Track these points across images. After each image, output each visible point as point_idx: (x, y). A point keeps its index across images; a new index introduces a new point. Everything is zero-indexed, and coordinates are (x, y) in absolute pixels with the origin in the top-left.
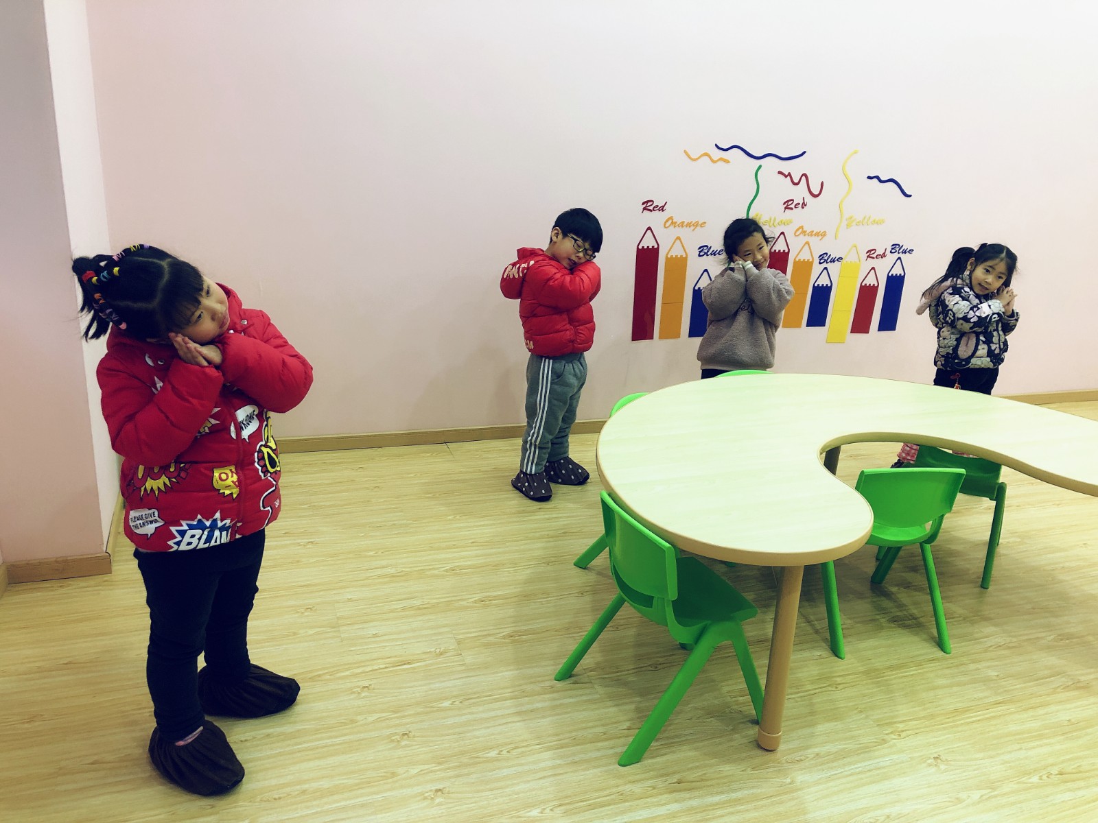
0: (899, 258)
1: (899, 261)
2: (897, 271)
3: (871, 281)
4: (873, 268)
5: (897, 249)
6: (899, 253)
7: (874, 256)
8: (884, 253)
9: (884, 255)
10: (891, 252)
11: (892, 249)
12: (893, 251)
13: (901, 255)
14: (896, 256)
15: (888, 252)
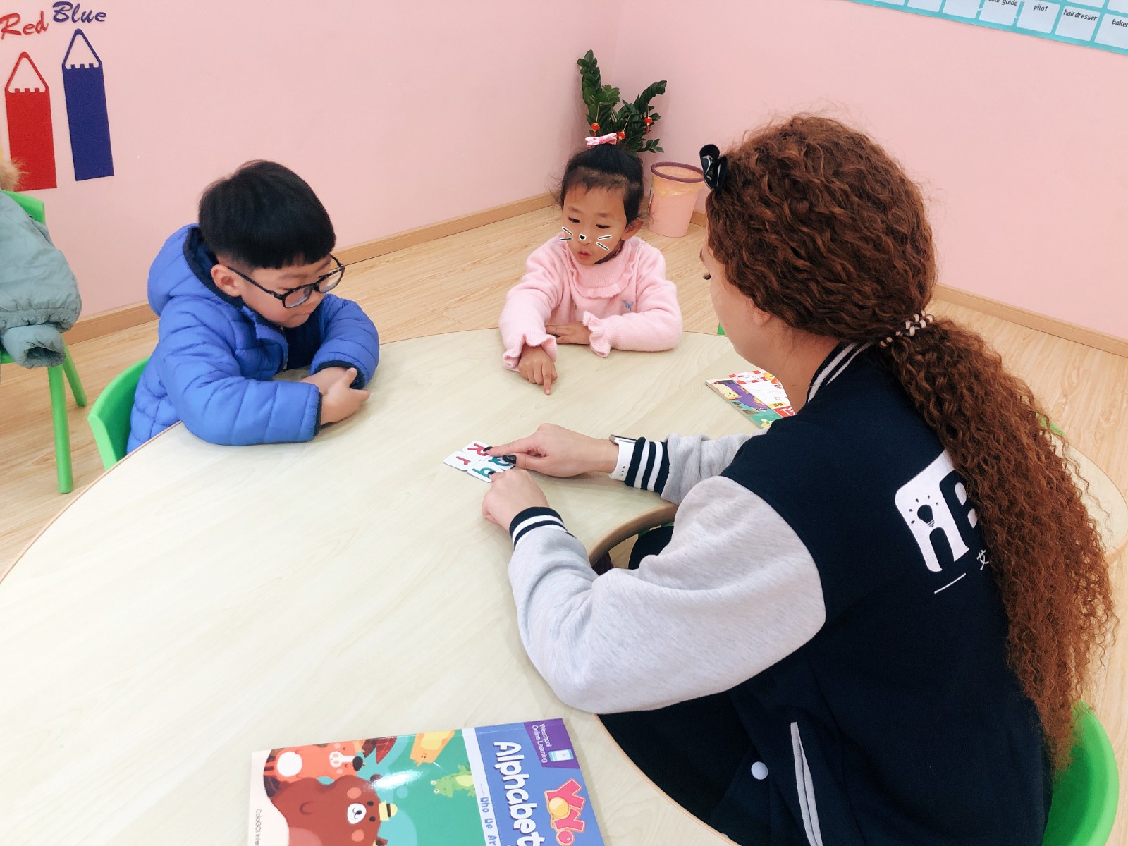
0: (78, 32)
1: (79, 37)
2: (81, 58)
3: (26, 81)
4: (24, 55)
5: (70, 14)
6: (74, 21)
7: (19, 28)
8: (41, 22)
9: (41, 27)
10: (55, 19)
11: (57, 12)
12: (60, 16)
13: (80, 25)
14: (70, 27)
15: (48, 19)
